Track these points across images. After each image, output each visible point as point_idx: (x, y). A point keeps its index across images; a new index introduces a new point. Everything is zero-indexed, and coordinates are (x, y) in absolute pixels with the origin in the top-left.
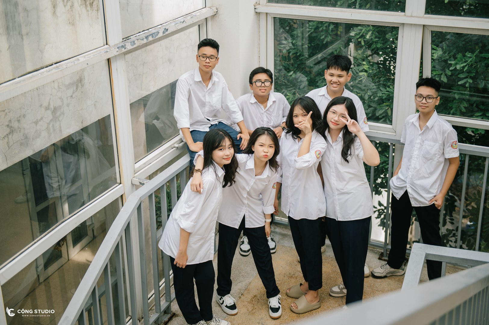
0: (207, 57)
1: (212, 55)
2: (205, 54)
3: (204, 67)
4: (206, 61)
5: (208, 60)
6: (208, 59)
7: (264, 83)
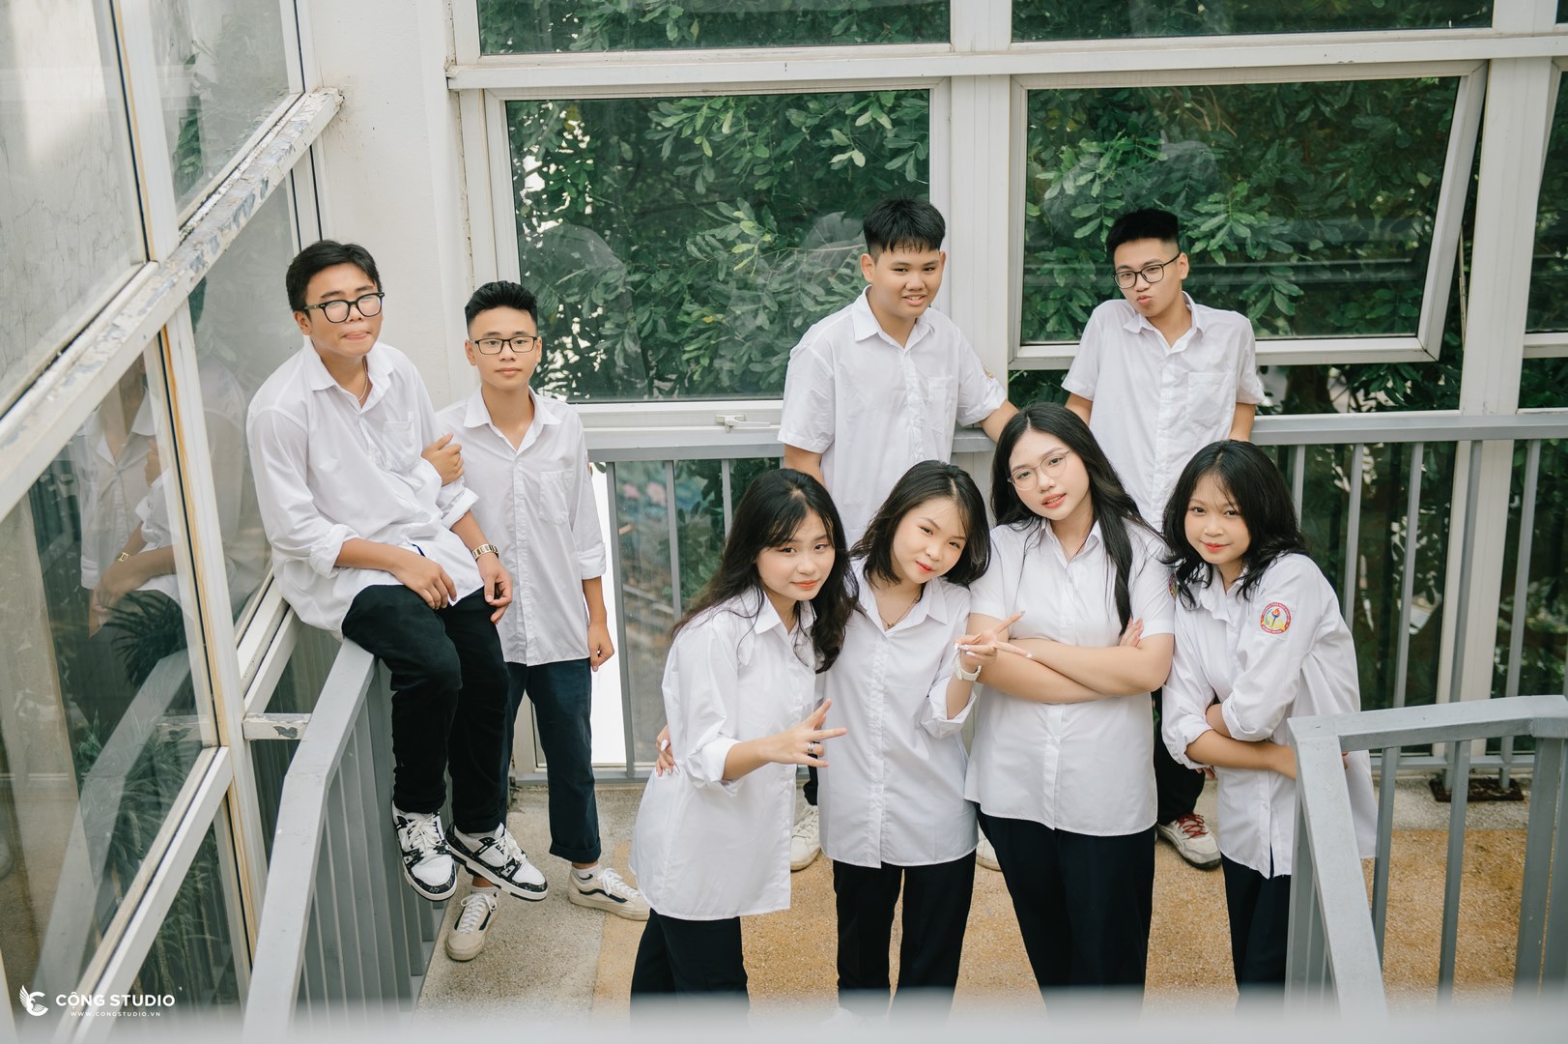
0: (504, 341)
1: (518, 333)
2: (494, 333)
3: (497, 375)
4: (501, 356)
5: (507, 352)
6: (506, 346)
7: (356, 303)
